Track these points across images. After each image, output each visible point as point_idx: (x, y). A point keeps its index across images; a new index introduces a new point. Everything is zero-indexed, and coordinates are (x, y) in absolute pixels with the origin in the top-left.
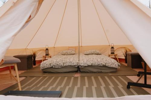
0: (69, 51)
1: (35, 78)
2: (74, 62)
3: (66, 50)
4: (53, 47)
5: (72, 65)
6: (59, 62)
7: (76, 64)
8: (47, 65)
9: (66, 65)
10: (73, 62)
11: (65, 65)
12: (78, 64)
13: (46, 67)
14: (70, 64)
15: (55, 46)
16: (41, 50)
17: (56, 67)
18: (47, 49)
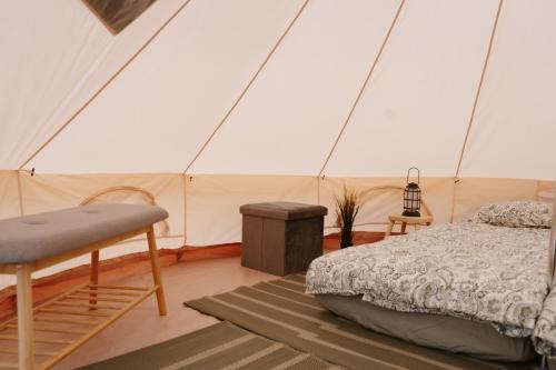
0: (533, 206)
1: (251, 336)
2: (500, 297)
3: (516, 199)
4: (448, 179)
5: (483, 314)
6: (398, 276)
7: (512, 318)
8: (335, 279)
9: (439, 304)
10: (491, 295)
11: (432, 302)
12: (530, 324)
13: (331, 290)
14: (465, 307)
15: (459, 176)
16: (386, 188)
17: (379, 302)
18: (413, 186)
